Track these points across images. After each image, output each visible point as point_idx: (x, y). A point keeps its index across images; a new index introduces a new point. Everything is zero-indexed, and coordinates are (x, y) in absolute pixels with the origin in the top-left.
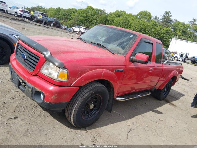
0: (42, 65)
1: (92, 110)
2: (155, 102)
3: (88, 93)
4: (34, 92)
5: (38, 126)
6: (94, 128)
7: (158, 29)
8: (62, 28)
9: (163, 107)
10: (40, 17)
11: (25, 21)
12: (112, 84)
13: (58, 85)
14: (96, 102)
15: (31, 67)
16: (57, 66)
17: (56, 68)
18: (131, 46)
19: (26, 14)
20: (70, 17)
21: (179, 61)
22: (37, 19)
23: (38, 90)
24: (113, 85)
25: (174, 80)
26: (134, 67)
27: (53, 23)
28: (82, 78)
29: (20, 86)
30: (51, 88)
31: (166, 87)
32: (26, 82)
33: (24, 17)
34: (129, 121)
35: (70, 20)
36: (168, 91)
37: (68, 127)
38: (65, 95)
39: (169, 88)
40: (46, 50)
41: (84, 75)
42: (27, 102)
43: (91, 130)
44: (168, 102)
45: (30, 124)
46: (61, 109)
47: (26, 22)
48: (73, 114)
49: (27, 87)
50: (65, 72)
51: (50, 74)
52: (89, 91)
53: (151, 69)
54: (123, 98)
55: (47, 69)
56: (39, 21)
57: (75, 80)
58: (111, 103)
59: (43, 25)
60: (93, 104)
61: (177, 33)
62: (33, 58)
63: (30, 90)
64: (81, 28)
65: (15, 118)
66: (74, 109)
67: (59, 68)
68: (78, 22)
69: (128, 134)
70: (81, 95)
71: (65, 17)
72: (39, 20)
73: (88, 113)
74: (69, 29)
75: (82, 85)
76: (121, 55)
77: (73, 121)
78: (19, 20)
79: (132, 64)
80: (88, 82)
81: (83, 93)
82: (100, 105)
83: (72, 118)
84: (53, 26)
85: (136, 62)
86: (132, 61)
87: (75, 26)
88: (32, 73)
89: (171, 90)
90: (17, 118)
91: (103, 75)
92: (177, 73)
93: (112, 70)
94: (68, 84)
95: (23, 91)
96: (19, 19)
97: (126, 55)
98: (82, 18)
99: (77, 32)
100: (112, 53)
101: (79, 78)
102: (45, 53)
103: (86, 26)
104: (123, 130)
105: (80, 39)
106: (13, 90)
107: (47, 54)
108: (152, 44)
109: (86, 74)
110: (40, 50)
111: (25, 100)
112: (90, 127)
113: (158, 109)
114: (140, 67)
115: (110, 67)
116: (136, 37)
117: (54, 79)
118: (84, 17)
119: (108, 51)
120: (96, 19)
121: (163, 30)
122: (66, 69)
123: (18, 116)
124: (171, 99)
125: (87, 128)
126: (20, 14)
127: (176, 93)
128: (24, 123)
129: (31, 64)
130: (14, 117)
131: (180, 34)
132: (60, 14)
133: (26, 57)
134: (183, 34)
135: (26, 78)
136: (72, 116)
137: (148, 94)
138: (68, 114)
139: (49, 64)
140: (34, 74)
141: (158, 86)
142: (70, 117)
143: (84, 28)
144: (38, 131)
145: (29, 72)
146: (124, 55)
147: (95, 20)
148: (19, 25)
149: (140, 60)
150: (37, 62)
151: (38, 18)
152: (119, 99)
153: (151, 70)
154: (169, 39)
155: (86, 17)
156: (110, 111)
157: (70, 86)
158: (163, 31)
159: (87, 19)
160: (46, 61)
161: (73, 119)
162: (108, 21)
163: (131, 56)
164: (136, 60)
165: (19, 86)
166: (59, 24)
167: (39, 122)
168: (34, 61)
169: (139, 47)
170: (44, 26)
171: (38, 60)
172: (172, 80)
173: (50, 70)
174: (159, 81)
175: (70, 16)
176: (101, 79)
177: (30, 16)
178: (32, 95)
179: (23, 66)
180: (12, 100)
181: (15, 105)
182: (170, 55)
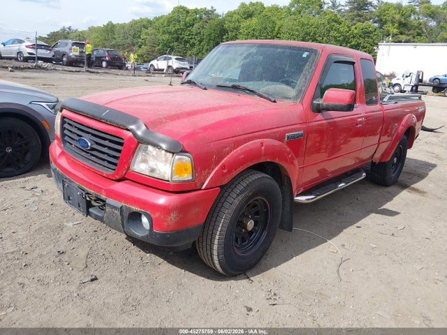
0: (131, 153)
1: (251, 233)
2: (377, 191)
3: (240, 198)
4: (126, 215)
5: (145, 289)
6: (263, 271)
7: (343, 29)
8: (127, 69)
9: (396, 199)
10: (75, 52)
11: (43, 69)
12: (285, 169)
13: (176, 190)
14: (257, 213)
15: (106, 164)
16: (166, 151)
17: (165, 155)
18: (308, 77)
19: (42, 53)
20: (140, 40)
21: (405, 91)
22: (69, 57)
23: (135, 208)
24: (288, 170)
25: (409, 136)
26: (324, 122)
27: (107, 61)
28: (223, 167)
29: (91, 210)
30: (162, 200)
31: (395, 155)
32: (103, 197)
33: (40, 59)
34: (333, 244)
35: (140, 47)
36: (400, 164)
37: (208, 278)
38: (195, 210)
39: (401, 155)
40: (134, 120)
41: (225, 159)
42: (107, 241)
43: (259, 276)
44: (404, 186)
45: (128, 286)
46: (189, 242)
47: (47, 70)
48: (215, 247)
49: (108, 209)
50: (186, 159)
51: (153, 170)
52: (241, 192)
53: (361, 119)
54: (311, 195)
55: (145, 161)
56: (74, 63)
57: (209, 173)
58: (288, 210)
59: (84, 69)
60: (252, 218)
61: (388, 31)
62: (106, 143)
63: (118, 213)
64: (171, 58)
65: (92, 280)
66: (217, 237)
67: (171, 155)
68: (160, 47)
69: (338, 272)
70: (226, 205)
71: (129, 41)
72: (74, 59)
73: (243, 240)
74: (142, 67)
75: (225, 181)
76: (291, 102)
77: (220, 263)
78: (29, 68)
79: (319, 116)
80: (235, 173)
81: (230, 200)
82: (266, 219)
83: (215, 258)
84: (106, 67)
85: (328, 109)
86: (319, 110)
87: (155, 58)
88: (113, 175)
89: (406, 160)
90: (96, 279)
91: (263, 152)
92: (415, 119)
93: (281, 139)
94: (196, 184)
95: (101, 219)
96: (30, 64)
97: (303, 98)
98: (167, 36)
99: (163, 70)
100: (271, 100)
101: (217, 168)
102: (132, 127)
103: (179, 54)
104: (325, 264)
105: (190, 82)
106: (68, 221)
107: (139, 128)
108: (353, 63)
109: (230, 155)
110: (120, 122)
111: (101, 238)
112: (254, 270)
113: (388, 206)
114: (336, 120)
115: (274, 133)
116: (316, 54)
117: (166, 179)
118: (170, 33)
119: (261, 96)
120: (200, 33)
121: (356, 28)
122: (187, 152)
123: (97, 274)
124: (410, 179)
125: (248, 274)
126: (30, 54)
127: (417, 165)
128: (115, 288)
129: (105, 157)
130: (90, 278)
131: (395, 31)
132: (116, 36)
133: (89, 144)
134: (402, 29)
135: (102, 189)
136: (215, 253)
137: (362, 178)
138: (205, 249)
139: (146, 150)
140: (117, 177)
141: (378, 156)
142: (212, 254)
143: (176, 59)
144: (148, 298)
145: (105, 175)
146: (299, 100)
147: (196, 35)
148: (33, 78)
149: (337, 104)
150: (119, 151)
151: (71, 54)
152: (302, 199)
153: (361, 122)
154: (371, 47)
155: (176, 31)
156: (290, 229)
157: (200, 189)
158: (356, 31)
159: (178, 38)
160: (139, 143)
161: (218, 258)
162: (228, 33)
163: (314, 98)
164: (326, 105)
165: (88, 209)
166: (119, 59)
167: (144, 278)
168: (110, 148)
169: (326, 75)
170: (88, 71)
171: (121, 144)
172: (405, 137)
173: (152, 163)
174: (379, 143)
175: (139, 37)
176: (261, 161)
177: (53, 53)
178: (123, 223)
179: (88, 164)
180: (74, 245)
181: (82, 253)
182: (384, 82)
